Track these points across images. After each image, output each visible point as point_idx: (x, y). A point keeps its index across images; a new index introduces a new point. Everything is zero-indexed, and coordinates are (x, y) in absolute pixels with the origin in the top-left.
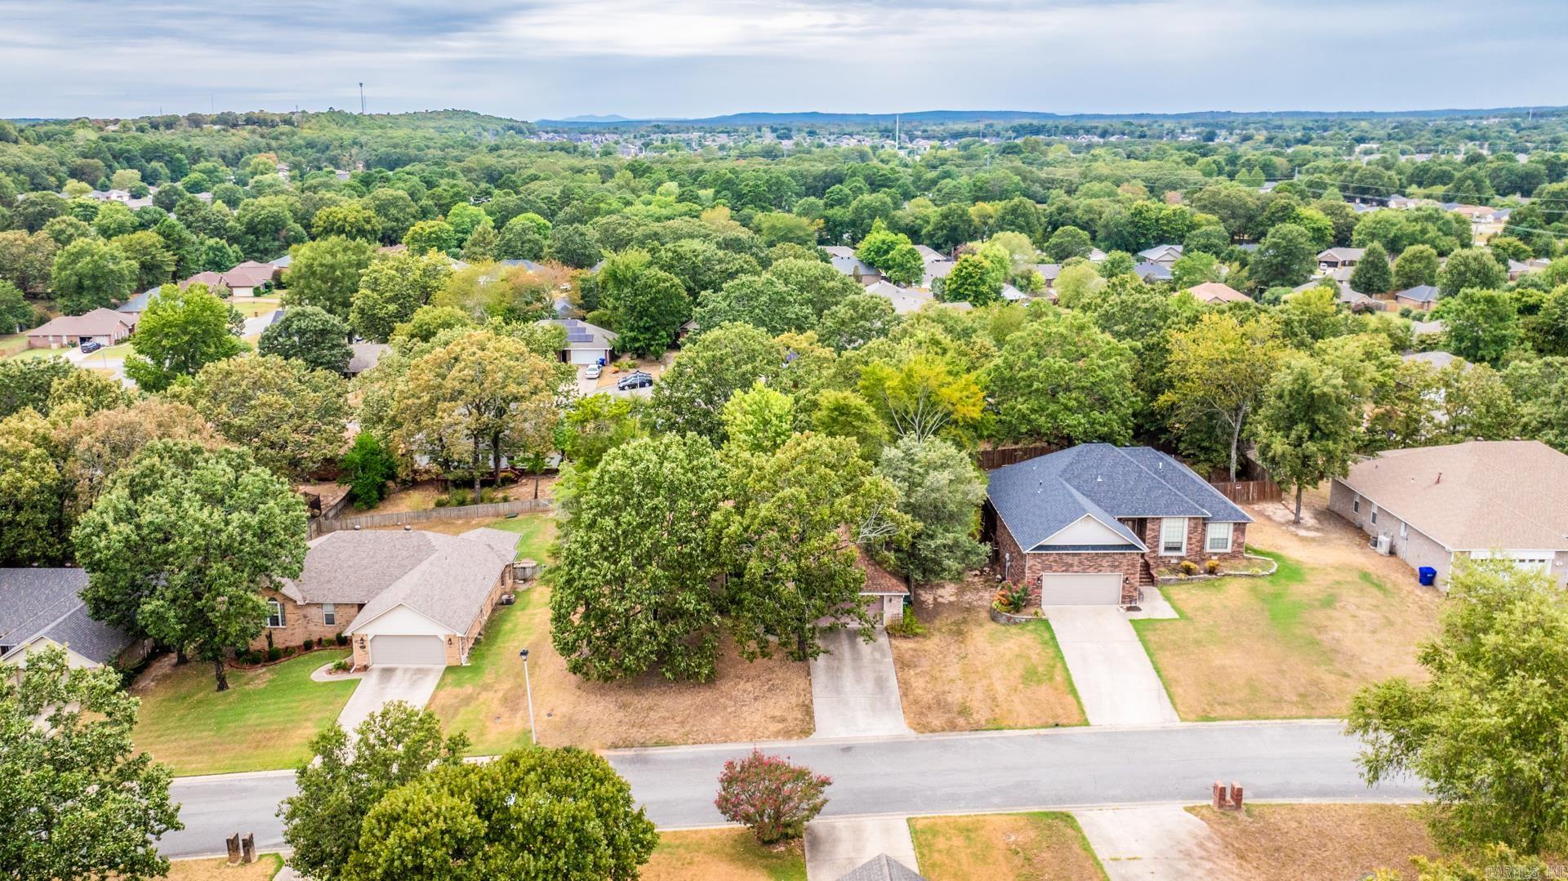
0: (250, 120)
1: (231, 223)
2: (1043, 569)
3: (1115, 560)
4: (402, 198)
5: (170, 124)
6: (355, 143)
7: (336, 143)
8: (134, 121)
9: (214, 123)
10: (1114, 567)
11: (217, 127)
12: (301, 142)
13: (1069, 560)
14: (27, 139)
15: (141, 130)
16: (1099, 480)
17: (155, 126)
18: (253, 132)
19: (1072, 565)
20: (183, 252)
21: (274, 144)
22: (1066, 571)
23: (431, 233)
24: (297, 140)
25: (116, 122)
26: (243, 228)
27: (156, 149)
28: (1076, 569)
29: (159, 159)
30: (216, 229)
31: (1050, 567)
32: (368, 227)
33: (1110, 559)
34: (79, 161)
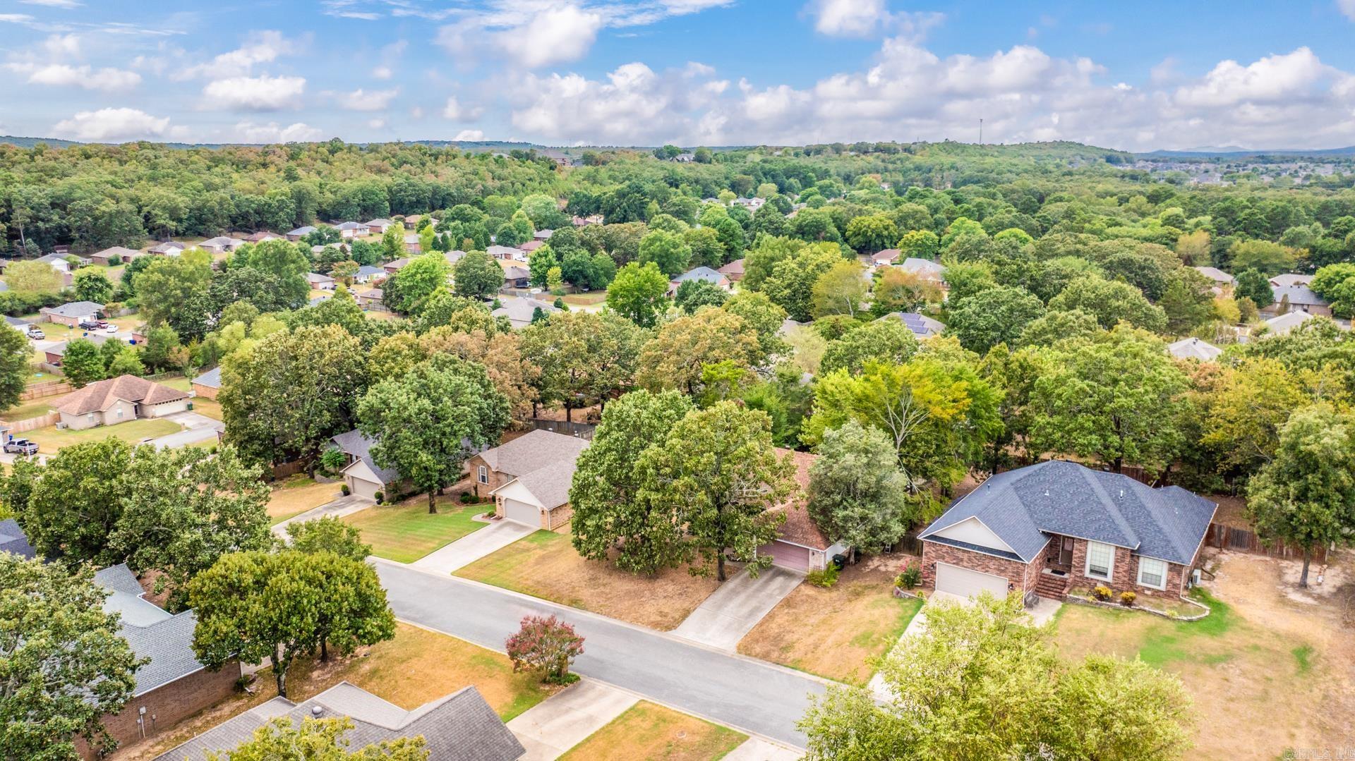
0: (878, 149)
1: (787, 225)
2: (937, 558)
3: (1002, 565)
4: (921, 212)
5: (819, 150)
6: (952, 167)
7: (937, 167)
8: (794, 149)
9: (851, 150)
10: (1001, 571)
11: (852, 154)
12: (911, 166)
13: (960, 555)
14: (717, 161)
15: (797, 155)
16: (1047, 494)
17: (808, 153)
18: (878, 157)
19: (962, 560)
20: (734, 243)
21: (890, 166)
22: (957, 564)
23: (918, 240)
24: (909, 165)
25: (781, 149)
26: (794, 229)
27: (795, 169)
28: (965, 564)
29: (797, 176)
30: (777, 228)
31: (943, 558)
32: (885, 233)
33: (997, 563)
34: (739, 176)
